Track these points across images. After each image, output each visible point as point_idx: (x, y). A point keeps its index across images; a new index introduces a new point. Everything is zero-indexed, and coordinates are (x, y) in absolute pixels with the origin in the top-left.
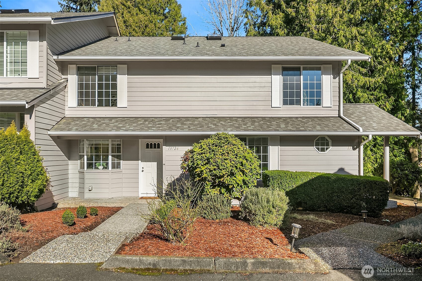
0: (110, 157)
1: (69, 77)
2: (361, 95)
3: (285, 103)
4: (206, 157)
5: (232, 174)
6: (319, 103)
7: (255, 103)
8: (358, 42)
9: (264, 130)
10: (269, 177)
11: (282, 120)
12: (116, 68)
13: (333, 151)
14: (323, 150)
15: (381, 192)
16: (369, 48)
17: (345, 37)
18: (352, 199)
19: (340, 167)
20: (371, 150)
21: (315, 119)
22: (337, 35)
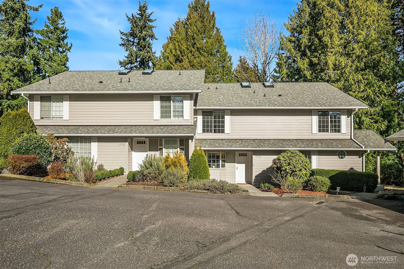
0: (221, 161)
1: (198, 117)
2: (365, 119)
3: (320, 131)
4: (288, 162)
5: (300, 170)
6: (339, 131)
7: (302, 131)
8: (363, 84)
9: (310, 147)
10: (314, 172)
11: (318, 141)
12: (224, 111)
13: (347, 158)
14: (342, 158)
15: (374, 180)
16: (370, 87)
17: (354, 80)
18: (358, 184)
19: (351, 167)
20: (372, 156)
21: (337, 140)
22: (348, 78)
